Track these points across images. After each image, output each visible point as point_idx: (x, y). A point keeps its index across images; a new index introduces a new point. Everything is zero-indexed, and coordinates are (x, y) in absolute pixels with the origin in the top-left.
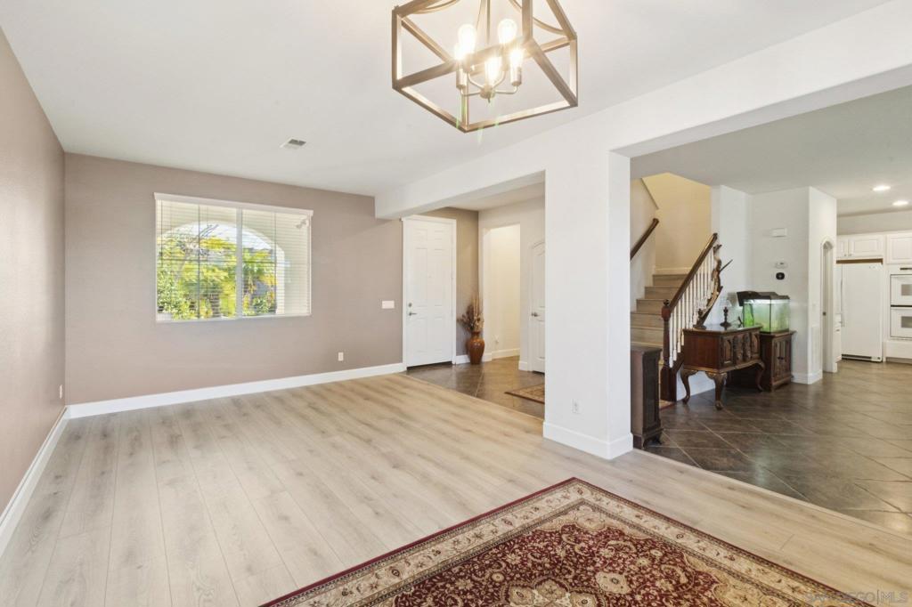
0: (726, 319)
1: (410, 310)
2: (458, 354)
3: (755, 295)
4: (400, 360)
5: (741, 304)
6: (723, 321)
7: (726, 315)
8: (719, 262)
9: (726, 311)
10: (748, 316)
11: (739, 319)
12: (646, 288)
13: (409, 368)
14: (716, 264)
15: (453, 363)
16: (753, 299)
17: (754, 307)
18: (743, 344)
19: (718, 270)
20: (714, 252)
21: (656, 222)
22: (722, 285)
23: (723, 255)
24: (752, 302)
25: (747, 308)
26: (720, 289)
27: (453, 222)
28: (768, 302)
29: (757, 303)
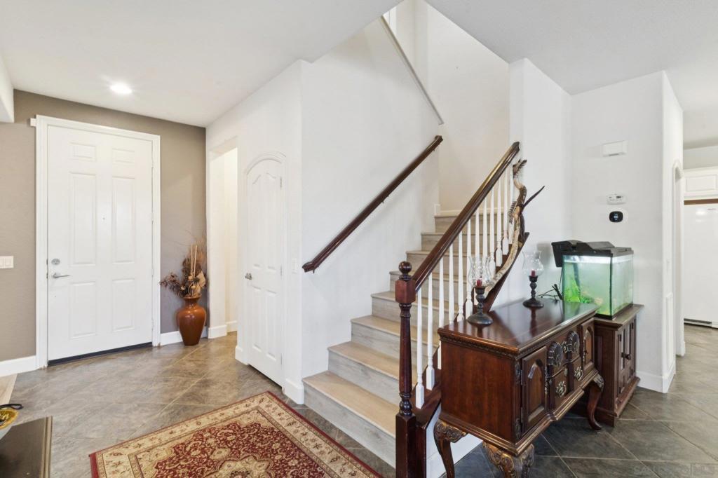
0: (533, 293)
1: (54, 269)
2: (163, 330)
3: (583, 249)
4: (32, 352)
5: (560, 263)
6: (529, 297)
7: (533, 286)
8: (523, 191)
9: (533, 278)
10: (570, 283)
11: (556, 288)
12: (423, 235)
13: (52, 363)
14: (517, 194)
15: (155, 344)
16: (580, 254)
17: (580, 266)
18: (568, 355)
19: (521, 204)
20: (515, 173)
21: (439, 140)
22: (526, 230)
23: (529, 178)
24: (576, 259)
25: (569, 271)
26: (523, 237)
27: (156, 139)
28: (605, 260)
29: (584, 261)
